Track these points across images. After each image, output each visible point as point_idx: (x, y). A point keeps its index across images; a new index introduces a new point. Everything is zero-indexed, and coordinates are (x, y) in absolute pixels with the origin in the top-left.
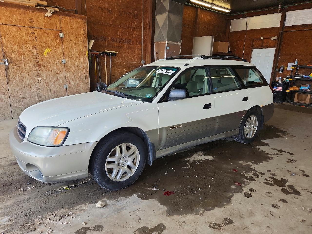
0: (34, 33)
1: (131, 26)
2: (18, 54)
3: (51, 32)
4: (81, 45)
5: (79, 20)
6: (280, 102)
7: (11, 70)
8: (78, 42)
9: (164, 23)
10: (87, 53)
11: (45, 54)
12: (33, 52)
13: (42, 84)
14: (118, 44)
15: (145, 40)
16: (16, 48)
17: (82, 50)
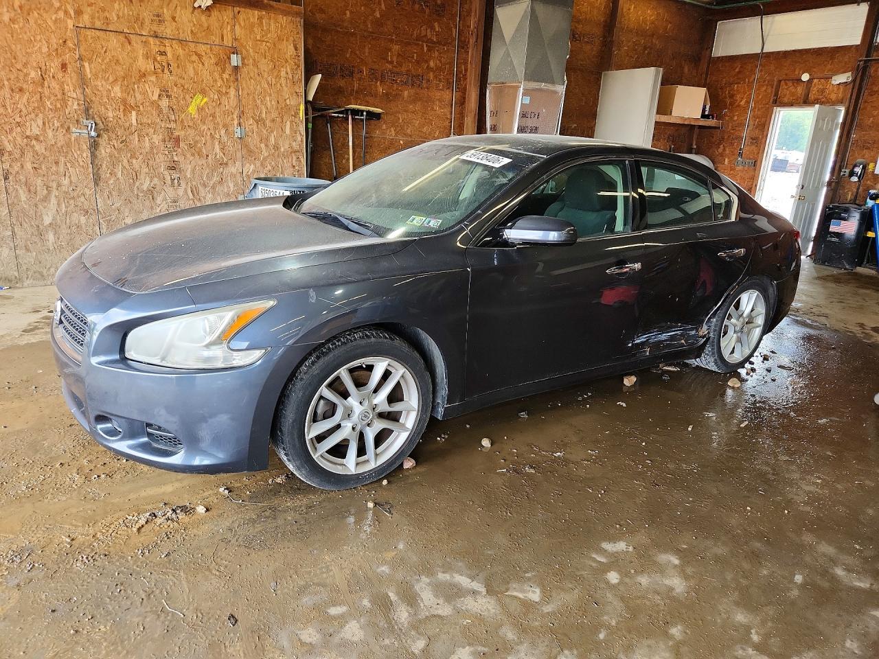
0: (163, 53)
1: (426, 35)
2: (122, 108)
3: (208, 51)
4: (285, 89)
5: (283, 20)
6: (847, 267)
7: (104, 151)
8: (277, 80)
9: (517, 30)
10: (301, 111)
11: (192, 109)
12: (160, 103)
13: (181, 192)
14: (386, 87)
15: (462, 77)
16: (117, 91)
17: (288, 101)
